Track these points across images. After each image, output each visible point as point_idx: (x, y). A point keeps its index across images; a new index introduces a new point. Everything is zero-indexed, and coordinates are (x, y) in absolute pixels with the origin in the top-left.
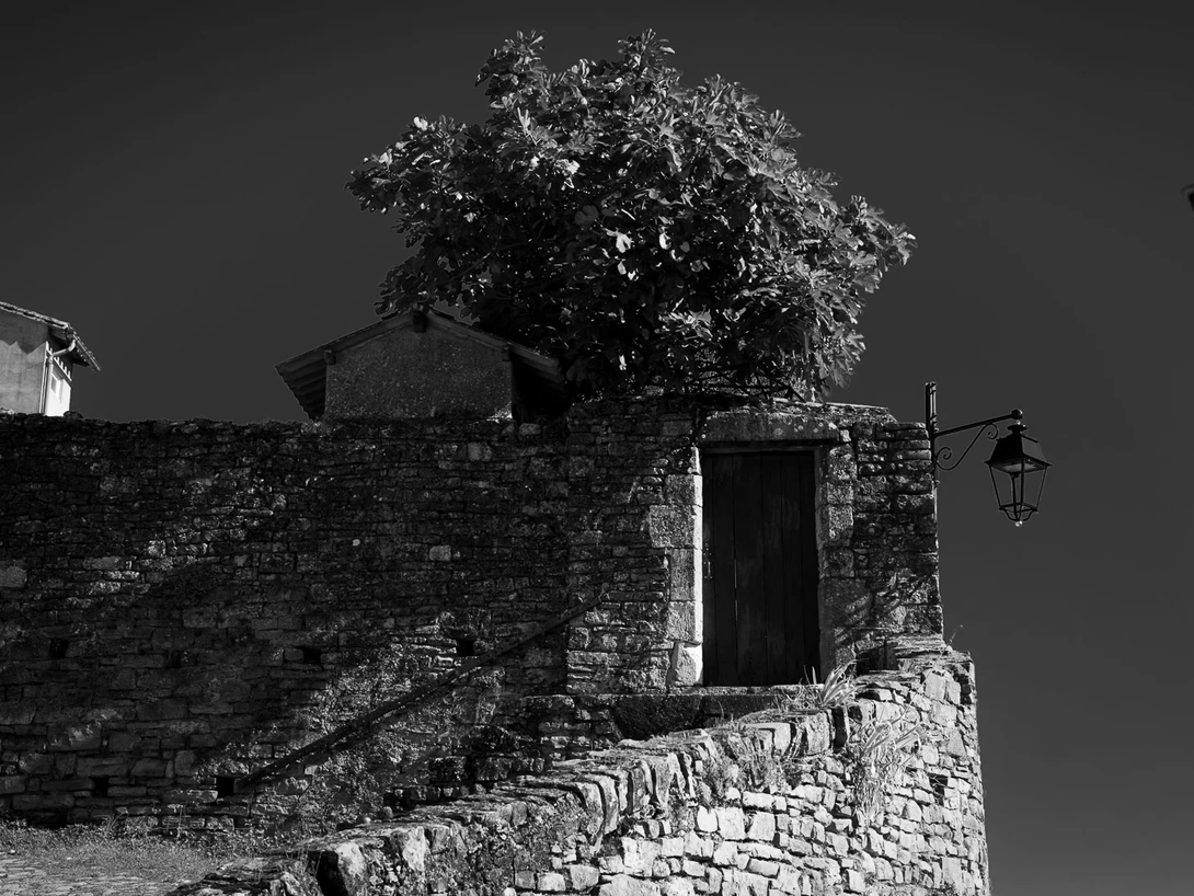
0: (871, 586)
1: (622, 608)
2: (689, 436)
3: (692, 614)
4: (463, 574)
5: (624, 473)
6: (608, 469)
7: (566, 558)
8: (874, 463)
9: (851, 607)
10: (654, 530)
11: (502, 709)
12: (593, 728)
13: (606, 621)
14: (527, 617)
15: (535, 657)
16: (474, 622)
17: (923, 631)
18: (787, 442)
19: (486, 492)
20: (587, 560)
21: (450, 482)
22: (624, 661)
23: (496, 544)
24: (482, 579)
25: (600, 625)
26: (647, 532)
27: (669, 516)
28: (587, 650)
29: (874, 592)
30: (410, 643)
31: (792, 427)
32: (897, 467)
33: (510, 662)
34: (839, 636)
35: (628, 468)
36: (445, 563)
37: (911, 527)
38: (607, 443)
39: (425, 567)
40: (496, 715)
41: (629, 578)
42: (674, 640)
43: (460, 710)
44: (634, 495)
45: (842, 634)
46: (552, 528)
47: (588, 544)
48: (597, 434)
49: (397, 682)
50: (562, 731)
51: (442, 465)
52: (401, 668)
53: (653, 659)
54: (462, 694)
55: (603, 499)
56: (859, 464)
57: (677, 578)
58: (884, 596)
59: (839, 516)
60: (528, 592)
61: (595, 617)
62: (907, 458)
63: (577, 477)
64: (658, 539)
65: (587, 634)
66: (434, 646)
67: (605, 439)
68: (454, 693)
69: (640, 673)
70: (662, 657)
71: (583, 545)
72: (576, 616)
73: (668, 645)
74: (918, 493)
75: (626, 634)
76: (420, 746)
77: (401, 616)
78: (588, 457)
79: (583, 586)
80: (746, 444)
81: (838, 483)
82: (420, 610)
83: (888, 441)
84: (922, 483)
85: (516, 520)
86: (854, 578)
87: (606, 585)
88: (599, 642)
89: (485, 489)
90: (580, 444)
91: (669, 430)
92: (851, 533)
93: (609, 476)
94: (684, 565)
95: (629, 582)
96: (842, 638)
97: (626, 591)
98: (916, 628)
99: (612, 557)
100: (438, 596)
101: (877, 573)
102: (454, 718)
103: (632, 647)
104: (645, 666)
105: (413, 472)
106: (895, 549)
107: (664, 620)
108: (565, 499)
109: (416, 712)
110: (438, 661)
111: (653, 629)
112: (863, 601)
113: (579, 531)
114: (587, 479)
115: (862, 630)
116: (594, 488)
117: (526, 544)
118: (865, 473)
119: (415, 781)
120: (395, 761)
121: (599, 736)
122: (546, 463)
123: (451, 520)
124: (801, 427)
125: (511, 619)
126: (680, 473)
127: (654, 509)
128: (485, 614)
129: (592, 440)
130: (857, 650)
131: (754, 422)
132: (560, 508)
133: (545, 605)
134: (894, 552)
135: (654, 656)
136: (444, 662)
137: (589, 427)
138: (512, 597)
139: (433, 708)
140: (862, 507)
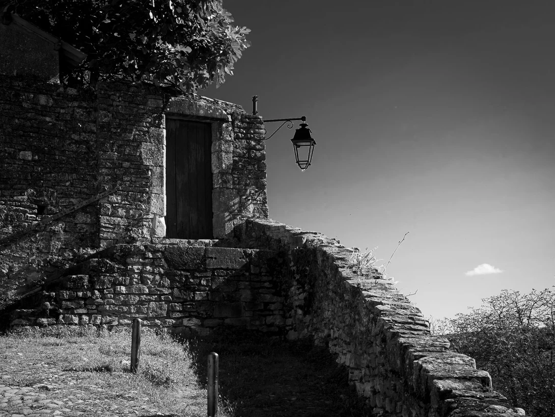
0: (240, 193)
1: (128, 194)
2: (161, 108)
3: (163, 201)
4: (39, 169)
5: (128, 123)
6: (120, 120)
7: (96, 165)
8: (241, 133)
9: (232, 203)
10: (144, 156)
11: (64, 245)
12: (153, 262)
13: (120, 201)
14: (76, 195)
15: (81, 218)
16: (47, 196)
17: (260, 217)
18: (205, 118)
19: (51, 124)
20: (109, 168)
21: (29, 115)
22: (129, 223)
23: (57, 154)
24: (51, 173)
25: (116, 203)
26: (140, 156)
27: (151, 149)
28: (110, 216)
29: (241, 197)
30: (11, 205)
31: (207, 110)
32: (251, 136)
33: (68, 219)
34: (227, 217)
35: (130, 120)
36: (29, 161)
37: (256, 166)
38: (119, 106)
39: (17, 162)
40: (61, 248)
41: (131, 179)
42: (154, 214)
43: (41, 245)
44: (134, 135)
45: (228, 216)
46: (88, 148)
47: (110, 159)
48: (113, 100)
49: (4, 227)
50: (138, 263)
51: (25, 105)
52: (6, 219)
53: (144, 223)
54: (42, 236)
55: (117, 136)
56: (235, 133)
57: (155, 182)
58: (245, 199)
59: (227, 157)
60: (76, 182)
61: (114, 198)
62: (255, 133)
63: (103, 122)
64: (146, 161)
65: (110, 207)
66: (25, 208)
67: (118, 104)
68: (37, 235)
69: (138, 230)
70: (148, 222)
71: (107, 159)
72: (104, 197)
73: (151, 216)
74: (259, 150)
75: (130, 209)
76: (18, 264)
77: (4, 189)
78: (109, 112)
79: (107, 182)
80: (186, 116)
81: (227, 141)
82: (16, 187)
83: (248, 123)
84: (261, 145)
85: (68, 142)
86: (233, 189)
87: (119, 182)
88: (116, 212)
89: (50, 122)
90: (104, 104)
91: (151, 104)
92: (232, 166)
93: (120, 124)
94: (159, 175)
95: (131, 181)
96: (228, 218)
97: (129, 186)
98: (258, 215)
99: (122, 167)
100: (26, 179)
101: (242, 187)
102: (38, 249)
103: (134, 216)
104: (140, 226)
105: (7, 107)
106: (250, 176)
107: (149, 203)
108: (94, 133)
109: (16, 244)
110: (27, 216)
111: (144, 207)
112: (237, 200)
113: (105, 152)
114: (109, 124)
115: (236, 215)
116: (112, 129)
117: (74, 155)
118: (237, 138)
119: (17, 283)
120: (5, 271)
121: (156, 266)
122: (83, 112)
123: (32, 137)
124: (211, 111)
125: (67, 196)
126: (156, 127)
127: (144, 144)
128: (53, 193)
129: (111, 103)
130: (234, 224)
131: (191, 105)
132: (92, 137)
133: (85, 190)
134: (249, 178)
135: (145, 221)
136: (31, 217)
137: (109, 96)
138: (68, 184)
139: (26, 243)
140: (236, 154)
